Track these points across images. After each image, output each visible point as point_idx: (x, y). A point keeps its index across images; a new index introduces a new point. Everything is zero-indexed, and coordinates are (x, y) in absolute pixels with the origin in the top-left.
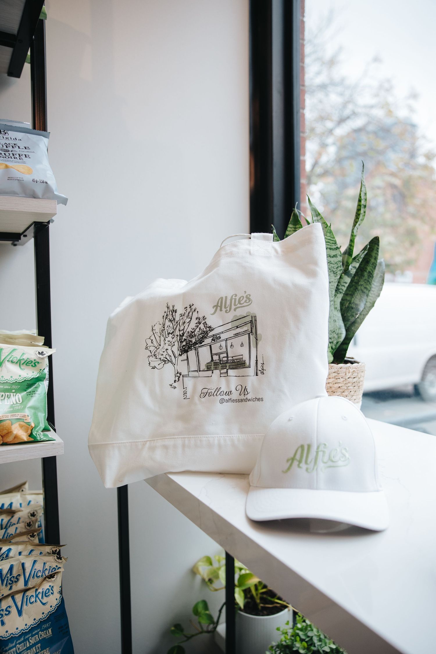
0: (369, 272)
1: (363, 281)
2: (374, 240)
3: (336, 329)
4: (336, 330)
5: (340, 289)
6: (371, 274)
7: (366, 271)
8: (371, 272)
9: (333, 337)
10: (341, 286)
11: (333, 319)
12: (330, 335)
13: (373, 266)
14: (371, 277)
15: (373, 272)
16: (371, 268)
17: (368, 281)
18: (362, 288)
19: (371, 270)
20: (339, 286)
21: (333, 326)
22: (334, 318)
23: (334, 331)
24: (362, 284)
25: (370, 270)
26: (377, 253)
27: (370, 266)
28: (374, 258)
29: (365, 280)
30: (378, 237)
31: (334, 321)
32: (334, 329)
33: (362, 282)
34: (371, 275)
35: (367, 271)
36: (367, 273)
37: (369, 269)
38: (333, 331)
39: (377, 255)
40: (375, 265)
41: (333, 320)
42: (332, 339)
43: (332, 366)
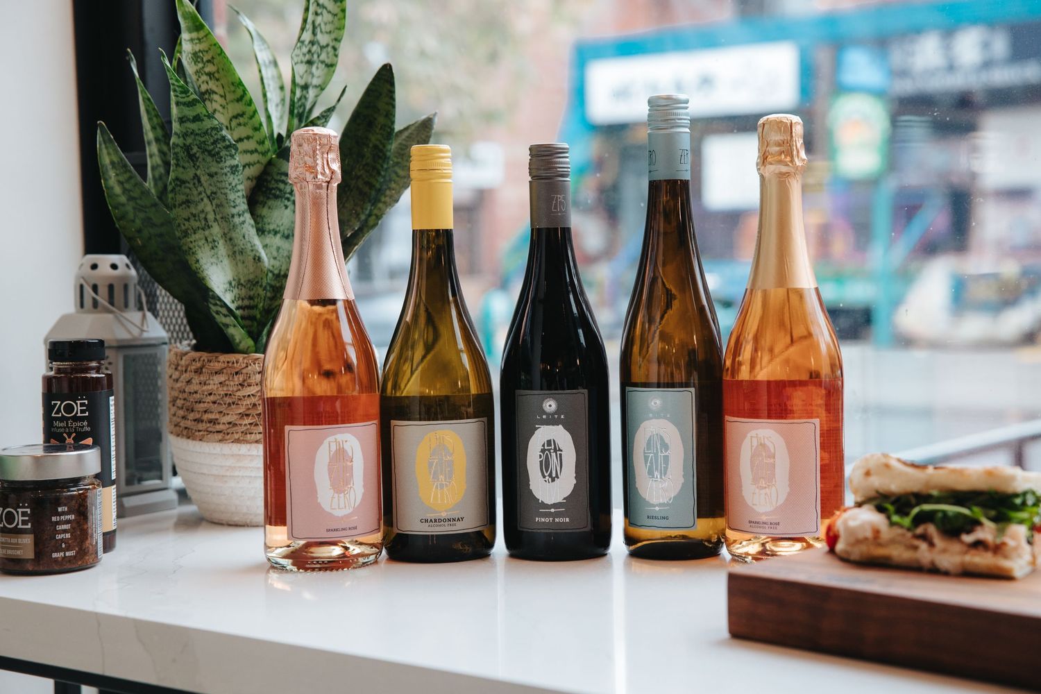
0: (376, 147)
1: (361, 167)
2: (384, 72)
3: (261, 276)
4: (262, 279)
5: (273, 189)
6: (381, 151)
7: (367, 146)
8: (381, 147)
9: (256, 295)
10: (273, 182)
11: (250, 255)
12: (250, 290)
13: (381, 131)
14: (379, 157)
15: (384, 146)
16: (379, 136)
17: (374, 168)
18: (360, 183)
19: (380, 141)
20: (270, 182)
21: (254, 272)
22: (254, 252)
23: (257, 282)
24: (359, 174)
25: (378, 143)
26: (391, 101)
27: (377, 134)
28: (385, 113)
29: (367, 164)
30: (390, 66)
31: (254, 259)
32: (256, 277)
33: (360, 170)
34: (381, 154)
35: (371, 145)
36: (369, 150)
37: (374, 139)
38: (254, 283)
39: (391, 107)
40: (389, 130)
41: (251, 258)
42: (256, 300)
43: (254, 358)
